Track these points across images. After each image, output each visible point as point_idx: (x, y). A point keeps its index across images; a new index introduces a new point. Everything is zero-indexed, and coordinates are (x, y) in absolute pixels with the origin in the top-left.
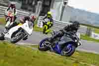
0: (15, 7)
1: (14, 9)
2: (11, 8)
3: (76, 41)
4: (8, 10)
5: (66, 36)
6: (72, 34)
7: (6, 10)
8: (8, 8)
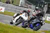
0: (38, 10)
1: (37, 11)
2: (36, 11)
3: (42, 22)
4: (34, 12)
5: (37, 19)
6: (40, 18)
7: (33, 12)
8: (34, 11)
